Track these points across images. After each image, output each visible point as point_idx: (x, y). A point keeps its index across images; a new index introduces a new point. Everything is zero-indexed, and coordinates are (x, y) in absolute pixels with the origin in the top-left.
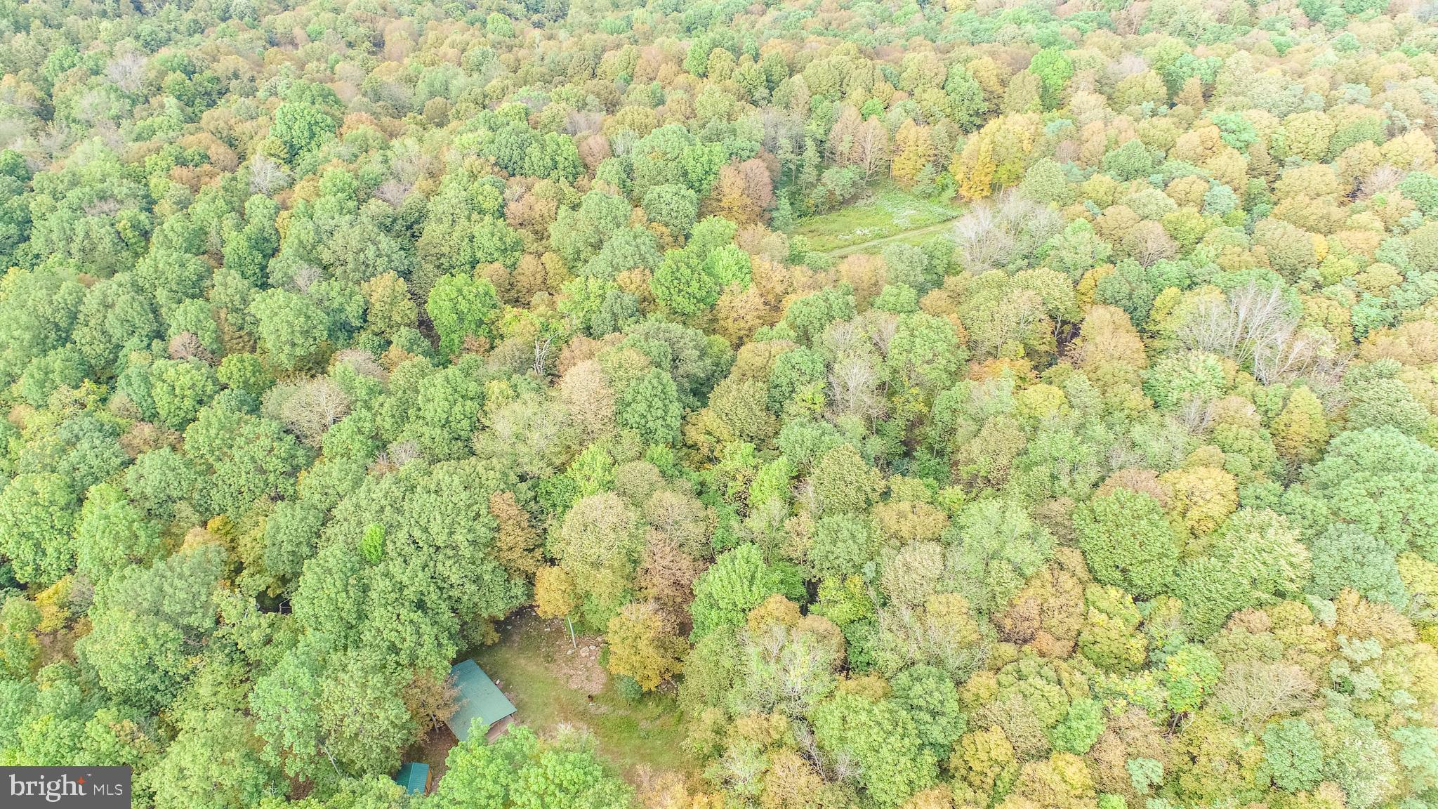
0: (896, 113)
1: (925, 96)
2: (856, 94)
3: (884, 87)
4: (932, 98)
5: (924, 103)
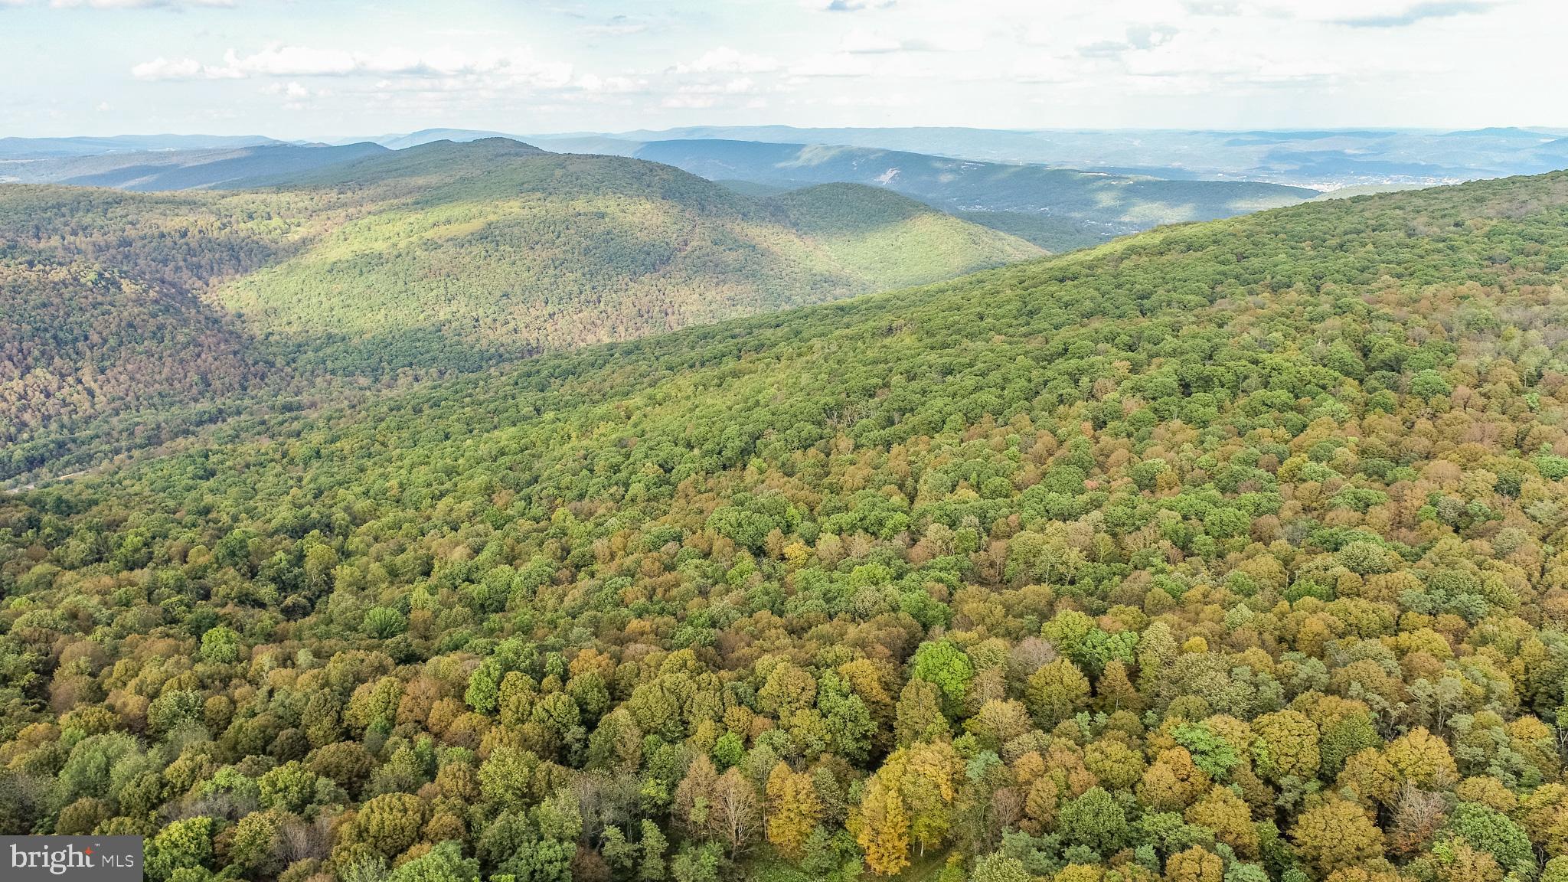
0: (761, 751)
2: (704, 729)
4: (805, 723)
5: (796, 731)
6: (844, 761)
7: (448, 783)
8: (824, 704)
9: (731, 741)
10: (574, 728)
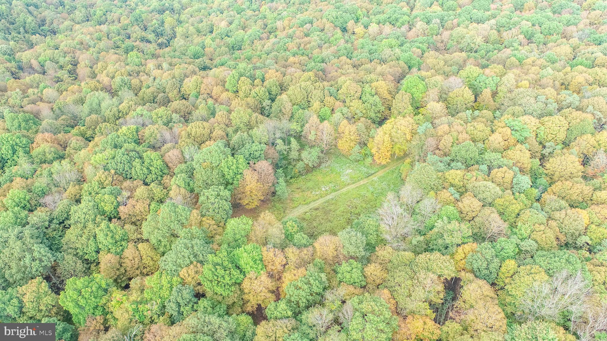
0: (337, 115)
1: (352, 104)
2: (316, 105)
3: (329, 100)
4: (356, 105)
5: (352, 108)
6: (369, 121)
7: (220, 119)
8: (364, 98)
9: (326, 110)
10: (266, 101)
